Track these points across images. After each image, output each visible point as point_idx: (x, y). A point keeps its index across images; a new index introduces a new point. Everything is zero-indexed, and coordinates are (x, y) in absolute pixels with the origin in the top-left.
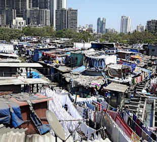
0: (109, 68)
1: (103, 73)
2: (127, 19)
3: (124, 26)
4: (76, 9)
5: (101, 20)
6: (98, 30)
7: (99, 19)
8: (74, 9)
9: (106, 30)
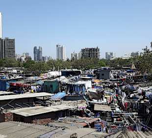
0: (89, 91)
1: (84, 97)
2: (62, 48)
3: (60, 53)
4: (13, 38)
5: (38, 48)
6: (35, 58)
7: (35, 48)
8: (11, 39)
9: (43, 57)
